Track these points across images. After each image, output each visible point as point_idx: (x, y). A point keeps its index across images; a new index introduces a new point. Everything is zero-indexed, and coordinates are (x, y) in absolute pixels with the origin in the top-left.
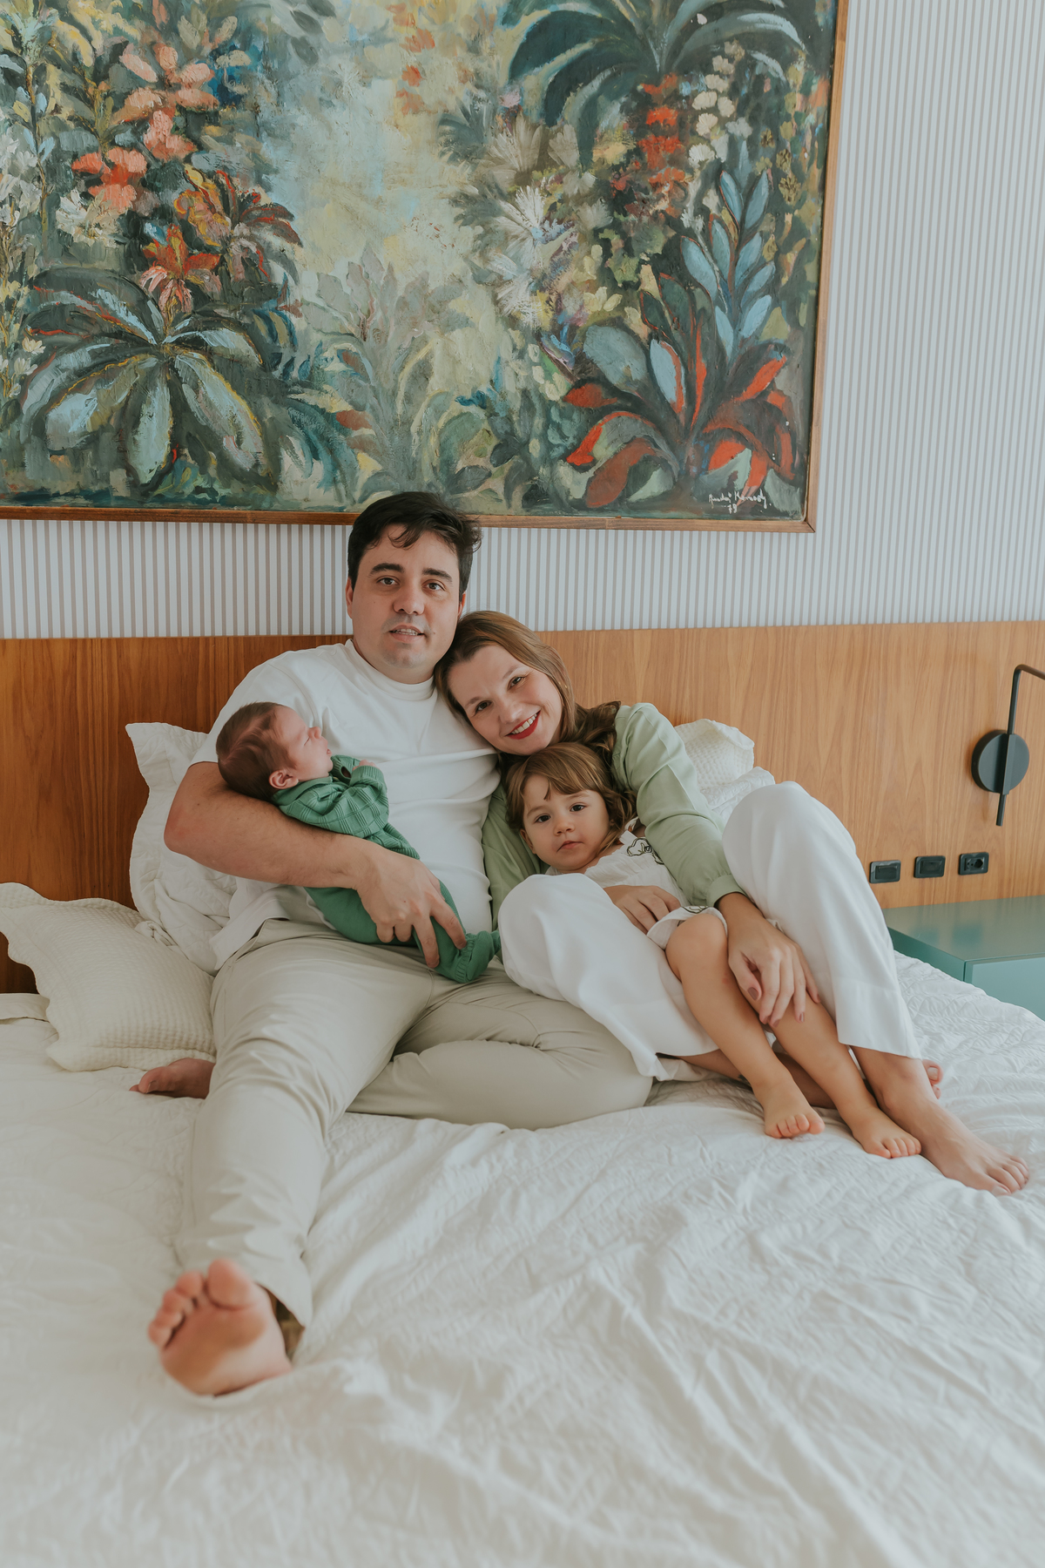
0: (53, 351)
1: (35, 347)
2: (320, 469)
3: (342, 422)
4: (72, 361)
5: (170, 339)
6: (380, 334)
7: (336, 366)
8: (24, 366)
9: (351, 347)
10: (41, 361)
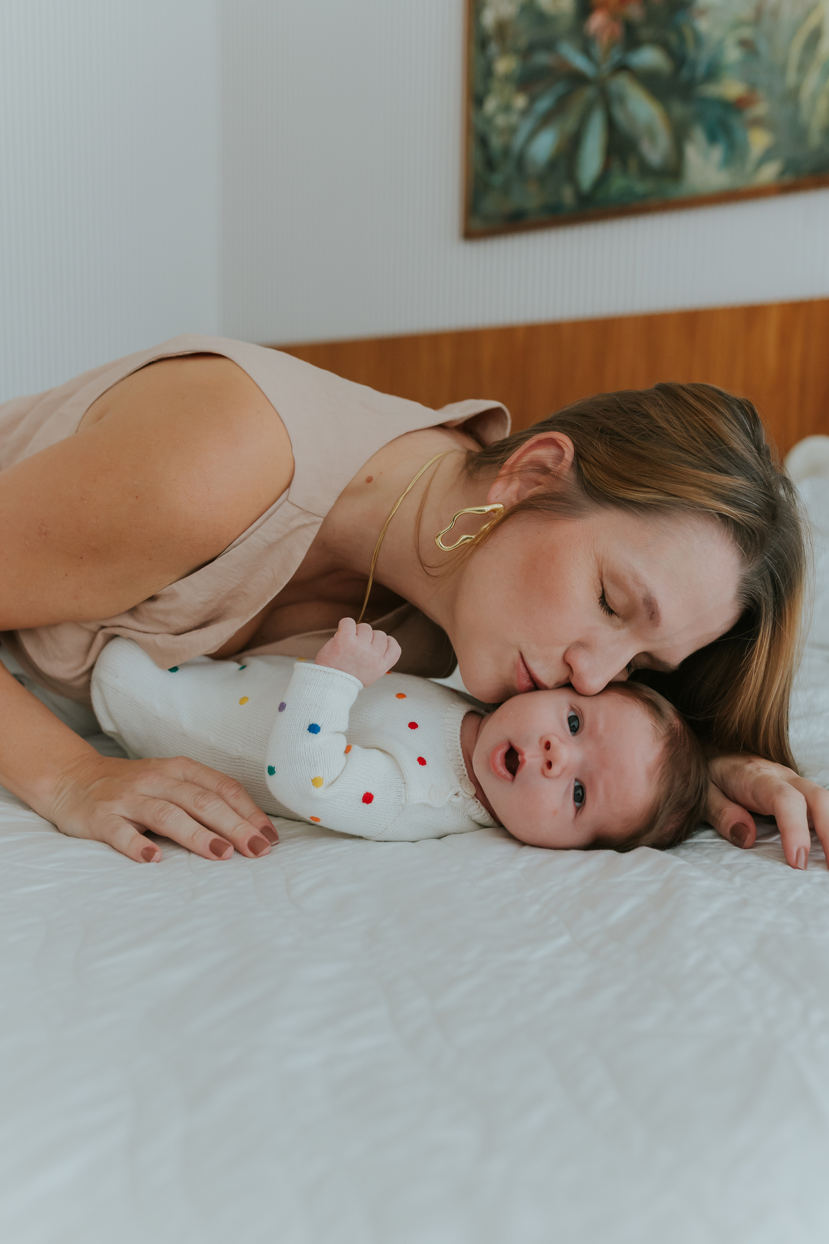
0: (533, 100)
1: (520, 102)
2: (717, 153)
3: (738, 106)
4: (544, 104)
5: (606, 67)
6: (775, 13)
7: (733, 54)
8: (514, 118)
9: (746, 33)
10: (525, 112)
